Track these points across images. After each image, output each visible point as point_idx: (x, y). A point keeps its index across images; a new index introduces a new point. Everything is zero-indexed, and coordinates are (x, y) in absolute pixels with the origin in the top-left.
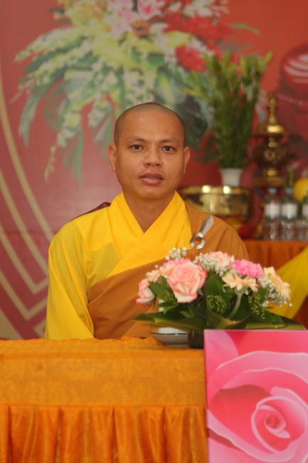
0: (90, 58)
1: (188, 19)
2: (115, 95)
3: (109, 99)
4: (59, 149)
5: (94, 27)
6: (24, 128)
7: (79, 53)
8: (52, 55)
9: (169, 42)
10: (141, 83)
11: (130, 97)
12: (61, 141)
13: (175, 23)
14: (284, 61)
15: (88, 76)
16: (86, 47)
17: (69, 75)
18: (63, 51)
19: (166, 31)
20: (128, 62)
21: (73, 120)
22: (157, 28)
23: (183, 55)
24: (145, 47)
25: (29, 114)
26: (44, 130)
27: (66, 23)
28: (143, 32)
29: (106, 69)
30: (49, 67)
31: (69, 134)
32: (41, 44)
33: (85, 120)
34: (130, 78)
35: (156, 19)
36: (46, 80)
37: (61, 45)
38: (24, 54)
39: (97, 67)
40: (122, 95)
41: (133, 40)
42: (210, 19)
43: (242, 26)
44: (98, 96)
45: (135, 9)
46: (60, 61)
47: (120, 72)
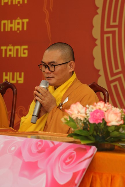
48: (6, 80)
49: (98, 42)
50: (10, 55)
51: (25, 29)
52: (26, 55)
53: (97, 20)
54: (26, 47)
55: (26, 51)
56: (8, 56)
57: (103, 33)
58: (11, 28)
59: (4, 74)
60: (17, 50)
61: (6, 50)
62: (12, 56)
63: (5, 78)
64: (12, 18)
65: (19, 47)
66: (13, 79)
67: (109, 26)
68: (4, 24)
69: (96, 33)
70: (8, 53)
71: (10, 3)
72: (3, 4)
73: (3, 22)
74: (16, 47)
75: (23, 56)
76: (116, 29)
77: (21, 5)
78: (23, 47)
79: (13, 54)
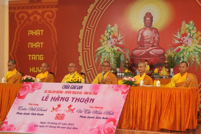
0: (105, 51)
1: (119, 45)
2: (108, 57)
3: (107, 57)
4: (100, 65)
5: (106, 46)
6: (96, 62)
7: (104, 50)
8: (100, 50)
9: (116, 48)
10: (112, 55)
11: (110, 57)
12: (101, 64)
13: (117, 45)
14: (132, 51)
15: (105, 54)
16: (105, 49)
17: (102, 54)
18: (101, 50)
19: (116, 47)
20: (110, 52)
21: (102, 60)
22: (114, 46)
23: (118, 50)
24: (113, 49)
25: (97, 59)
26: (99, 62)
27: (102, 46)
28: (112, 47)
29: (107, 53)
30: (99, 52)
31: (102, 62)
32: (98, 49)
33: (104, 60)
34: (111, 54)
35: (114, 45)
36: (99, 54)
37: (101, 49)
38: (96, 50)
39: (106, 52)
40: (109, 56)
41: (111, 48)
42: (122, 45)
43: (127, 46)
44: (106, 57)
45: (111, 43)
46: (101, 51)
47: (109, 53)
48: (32, 71)
49: (81, 54)
50: (34, 59)
51: (42, 47)
52: (43, 59)
53: (80, 45)
54: (43, 55)
55: (43, 57)
56: (32, 59)
57: (83, 50)
58: (34, 46)
59: (30, 68)
60: (38, 57)
61: (31, 57)
62: (35, 59)
63: (31, 70)
64: (34, 42)
65: (39, 55)
66: (36, 70)
67: (86, 47)
68: (30, 44)
69: (80, 50)
70: (33, 58)
71: (33, 35)
72: (29, 35)
73: (29, 43)
74: (37, 55)
75: (40, 59)
76: (89, 49)
77: (39, 36)
78: (41, 55)
79: (35, 58)
